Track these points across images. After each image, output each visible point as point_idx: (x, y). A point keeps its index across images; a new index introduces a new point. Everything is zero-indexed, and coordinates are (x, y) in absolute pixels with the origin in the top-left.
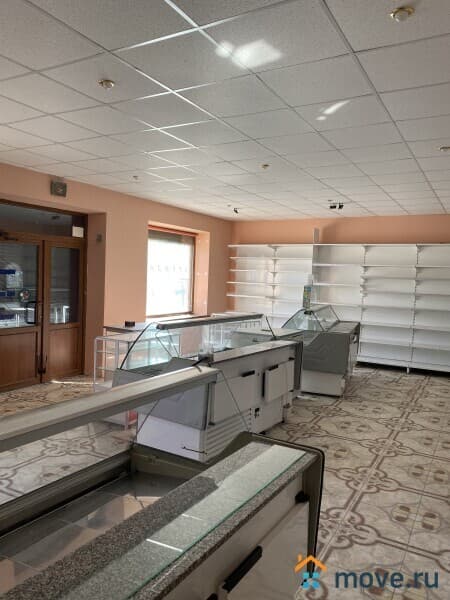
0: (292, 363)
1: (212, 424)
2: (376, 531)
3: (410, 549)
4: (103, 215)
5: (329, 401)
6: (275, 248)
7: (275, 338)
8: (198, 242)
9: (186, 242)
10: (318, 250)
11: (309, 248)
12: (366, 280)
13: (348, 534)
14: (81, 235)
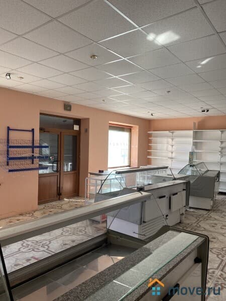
0: (185, 192)
1: (144, 222)
4: (88, 119)
5: (205, 212)
6: (173, 133)
7: (175, 179)
8: (133, 130)
9: (127, 131)
10: (195, 133)
11: (191, 133)
12: (222, 148)
13: (220, 283)
14: (78, 129)
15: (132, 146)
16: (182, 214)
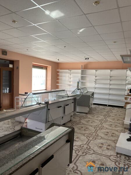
0: (73, 103)
2: (93, 150)
3: (102, 155)
4: (18, 61)
5: (84, 114)
6: (70, 71)
7: (68, 97)
8: (48, 69)
9: (44, 69)
10: (82, 71)
11: (80, 71)
12: (96, 80)
13: (85, 151)
14: (12, 67)
15: (48, 78)
16: (72, 116)
